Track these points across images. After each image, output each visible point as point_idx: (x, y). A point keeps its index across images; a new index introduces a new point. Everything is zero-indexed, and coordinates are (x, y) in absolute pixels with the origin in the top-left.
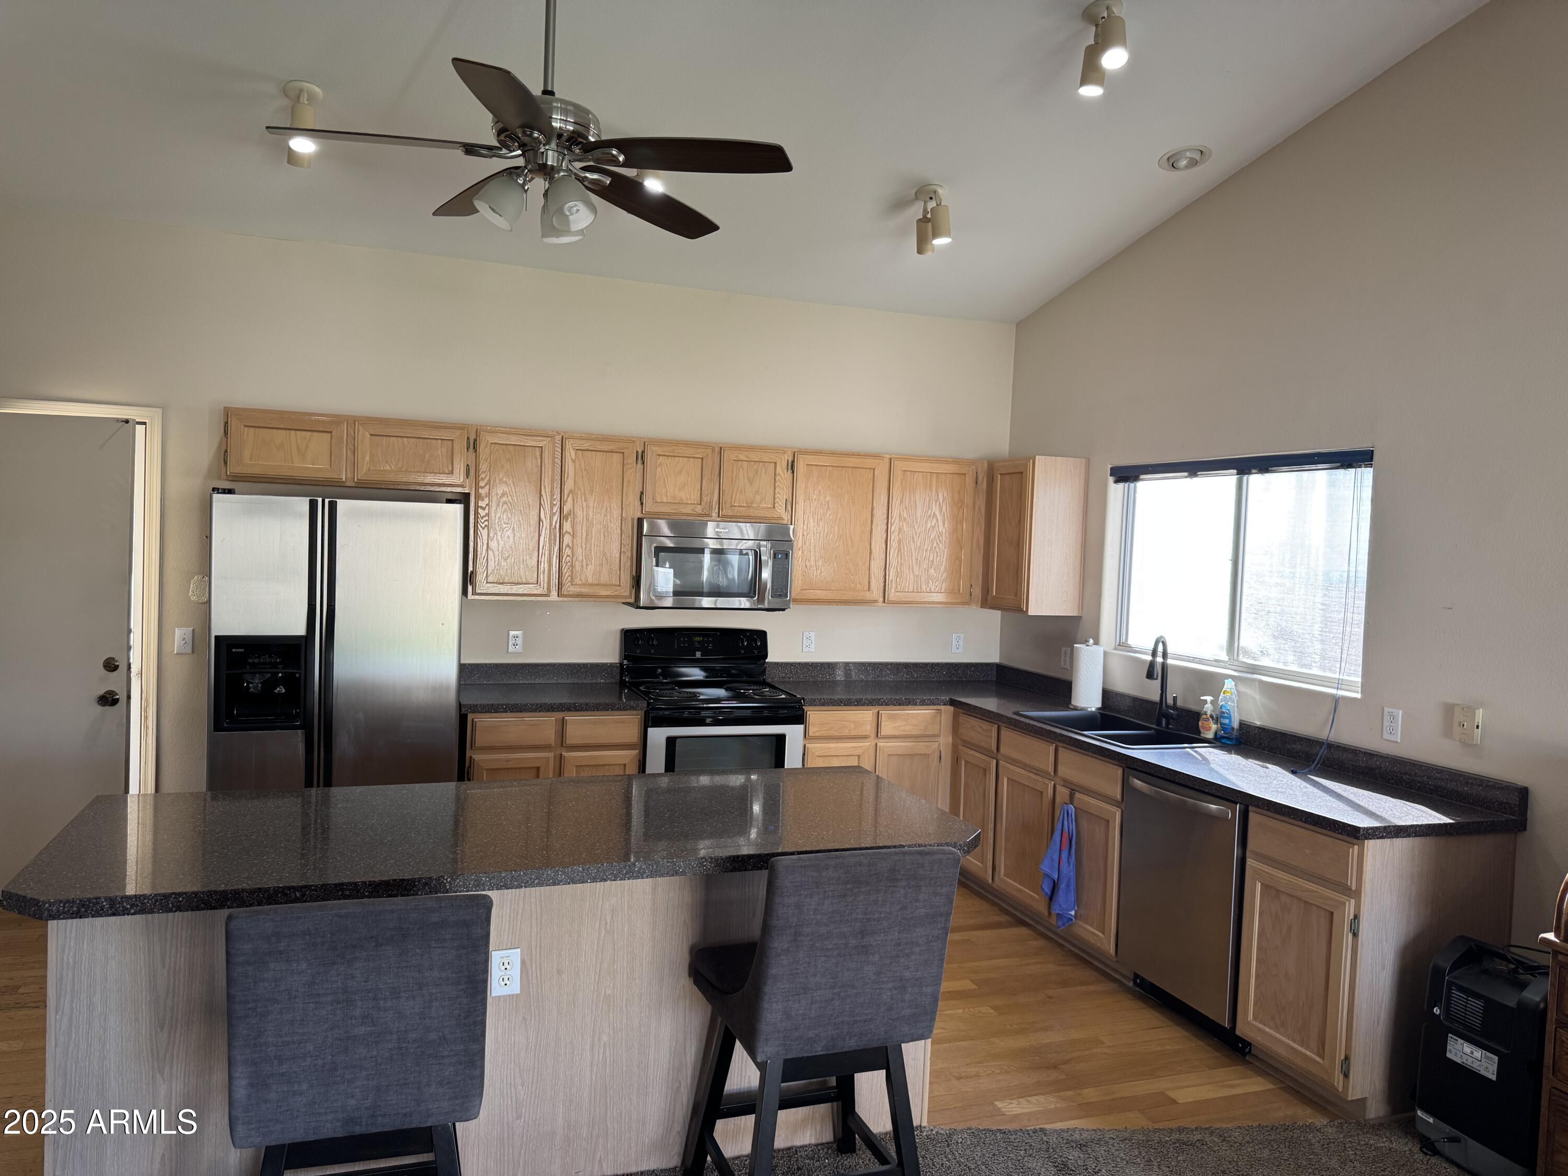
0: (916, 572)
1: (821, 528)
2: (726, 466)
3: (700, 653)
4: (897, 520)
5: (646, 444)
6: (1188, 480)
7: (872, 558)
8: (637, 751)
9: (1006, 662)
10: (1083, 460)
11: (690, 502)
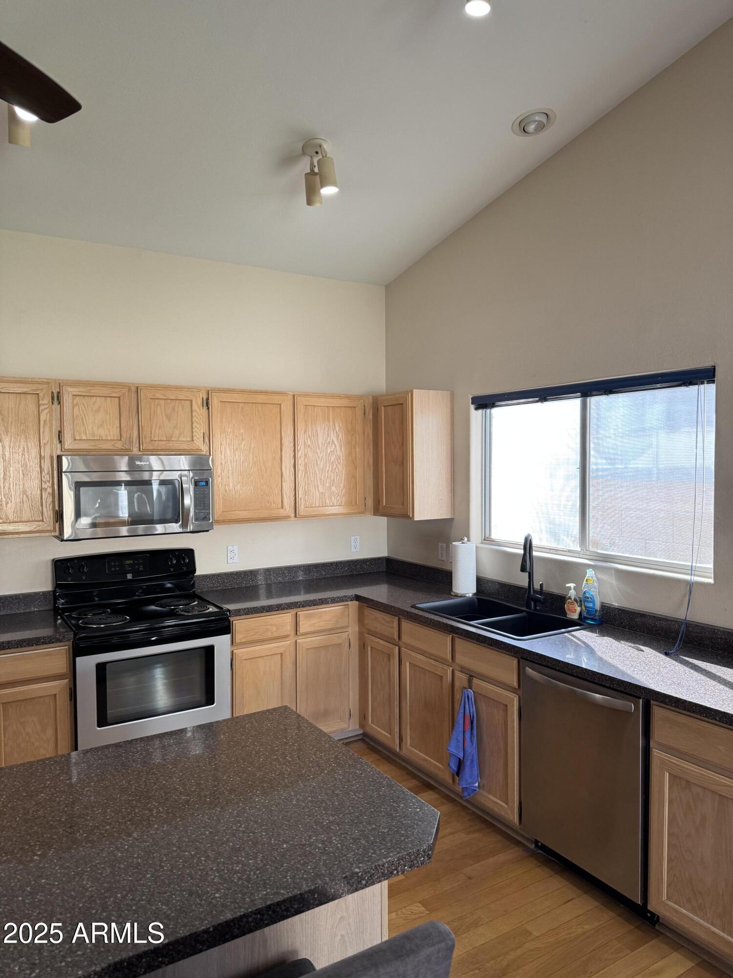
0: (321, 490)
1: (237, 457)
2: (143, 405)
3: (131, 575)
4: (303, 447)
5: (61, 385)
6: (539, 404)
7: (283, 480)
8: (67, 680)
9: (394, 556)
10: (449, 392)
11: (109, 438)
